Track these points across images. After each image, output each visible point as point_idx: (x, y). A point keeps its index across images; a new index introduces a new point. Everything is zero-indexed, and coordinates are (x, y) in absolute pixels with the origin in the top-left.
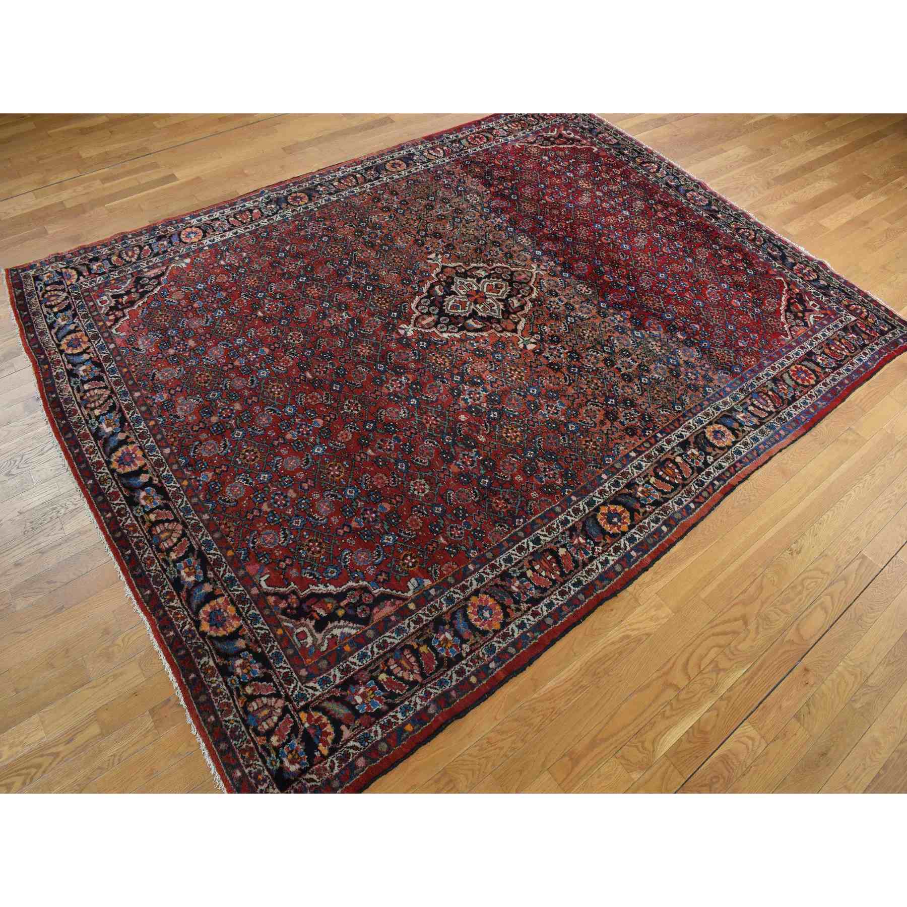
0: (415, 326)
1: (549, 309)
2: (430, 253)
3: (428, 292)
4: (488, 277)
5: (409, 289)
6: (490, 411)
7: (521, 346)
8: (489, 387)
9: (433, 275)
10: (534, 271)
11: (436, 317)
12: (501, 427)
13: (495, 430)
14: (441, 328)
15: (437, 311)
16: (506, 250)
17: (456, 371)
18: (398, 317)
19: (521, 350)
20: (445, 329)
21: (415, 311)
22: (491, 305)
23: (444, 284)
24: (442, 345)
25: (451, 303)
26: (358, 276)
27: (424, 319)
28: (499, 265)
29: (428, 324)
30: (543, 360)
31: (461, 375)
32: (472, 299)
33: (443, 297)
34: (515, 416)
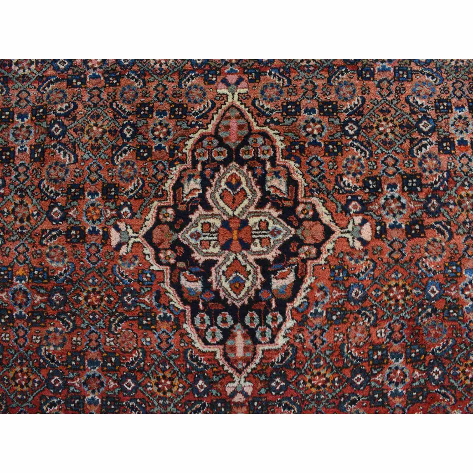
0: (240, 372)
1: (315, 144)
2: (106, 236)
3: (185, 302)
4: (205, 184)
5: (164, 327)
6: (428, 374)
7: (358, 245)
8: (396, 347)
9: (155, 267)
10: (233, 99)
11: (238, 326)
12: (456, 377)
13: (455, 388)
14: (263, 334)
15: (229, 318)
16: (166, 106)
17: (347, 373)
18: (211, 384)
19: (366, 253)
20: (269, 331)
21: (211, 349)
22: (263, 226)
23: (181, 264)
24: (294, 357)
25: (226, 285)
26: (94, 384)
27: (233, 349)
28: (190, 143)
29: (246, 349)
30: (394, 234)
31: (357, 369)
32: (236, 245)
33: (207, 286)
34: (452, 347)
